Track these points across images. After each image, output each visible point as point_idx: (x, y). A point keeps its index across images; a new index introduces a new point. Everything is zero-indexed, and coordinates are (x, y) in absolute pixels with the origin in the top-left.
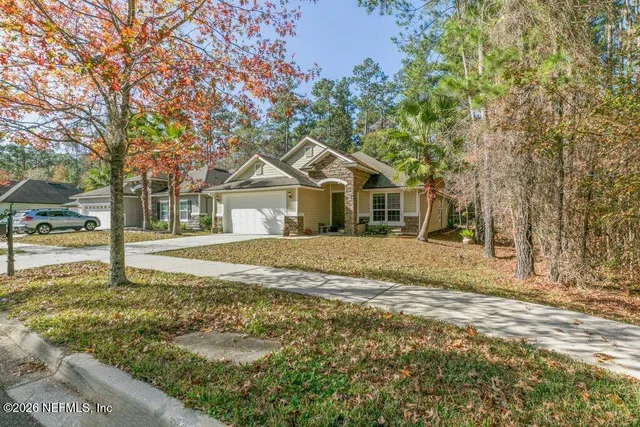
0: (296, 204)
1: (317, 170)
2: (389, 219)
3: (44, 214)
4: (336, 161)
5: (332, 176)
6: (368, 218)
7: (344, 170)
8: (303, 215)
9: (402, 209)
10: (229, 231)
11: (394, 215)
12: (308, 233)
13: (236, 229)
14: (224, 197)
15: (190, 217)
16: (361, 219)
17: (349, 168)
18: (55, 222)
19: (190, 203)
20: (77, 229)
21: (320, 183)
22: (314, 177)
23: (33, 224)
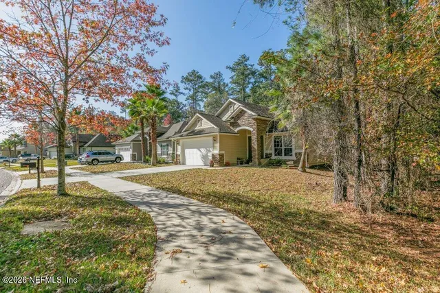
0: (217, 145)
1: (235, 121)
2: (285, 155)
3: (95, 154)
4: (246, 115)
5: (244, 125)
6: (271, 154)
7: (251, 120)
8: (223, 152)
9: (293, 147)
10: (184, 164)
11: (288, 152)
12: (228, 164)
13: (188, 162)
14: (181, 141)
15: (167, 154)
16: (267, 155)
17: (254, 119)
18: (101, 158)
19: (168, 145)
20: (113, 162)
21: (236, 130)
22: (233, 126)
23: (90, 160)
